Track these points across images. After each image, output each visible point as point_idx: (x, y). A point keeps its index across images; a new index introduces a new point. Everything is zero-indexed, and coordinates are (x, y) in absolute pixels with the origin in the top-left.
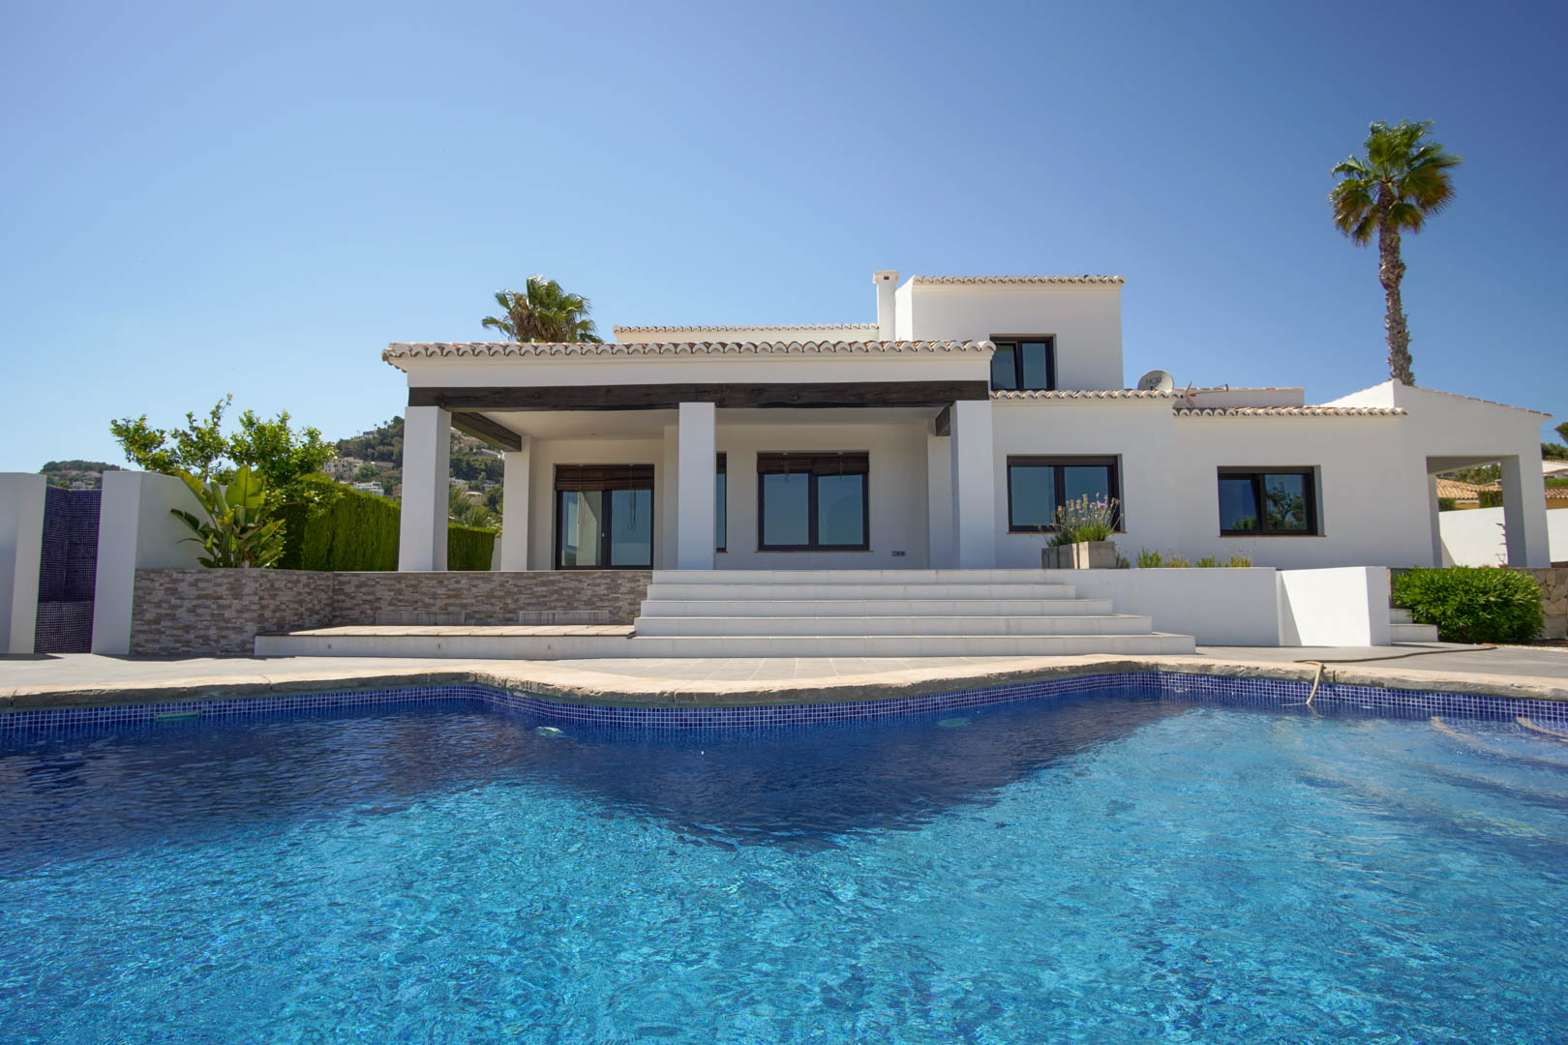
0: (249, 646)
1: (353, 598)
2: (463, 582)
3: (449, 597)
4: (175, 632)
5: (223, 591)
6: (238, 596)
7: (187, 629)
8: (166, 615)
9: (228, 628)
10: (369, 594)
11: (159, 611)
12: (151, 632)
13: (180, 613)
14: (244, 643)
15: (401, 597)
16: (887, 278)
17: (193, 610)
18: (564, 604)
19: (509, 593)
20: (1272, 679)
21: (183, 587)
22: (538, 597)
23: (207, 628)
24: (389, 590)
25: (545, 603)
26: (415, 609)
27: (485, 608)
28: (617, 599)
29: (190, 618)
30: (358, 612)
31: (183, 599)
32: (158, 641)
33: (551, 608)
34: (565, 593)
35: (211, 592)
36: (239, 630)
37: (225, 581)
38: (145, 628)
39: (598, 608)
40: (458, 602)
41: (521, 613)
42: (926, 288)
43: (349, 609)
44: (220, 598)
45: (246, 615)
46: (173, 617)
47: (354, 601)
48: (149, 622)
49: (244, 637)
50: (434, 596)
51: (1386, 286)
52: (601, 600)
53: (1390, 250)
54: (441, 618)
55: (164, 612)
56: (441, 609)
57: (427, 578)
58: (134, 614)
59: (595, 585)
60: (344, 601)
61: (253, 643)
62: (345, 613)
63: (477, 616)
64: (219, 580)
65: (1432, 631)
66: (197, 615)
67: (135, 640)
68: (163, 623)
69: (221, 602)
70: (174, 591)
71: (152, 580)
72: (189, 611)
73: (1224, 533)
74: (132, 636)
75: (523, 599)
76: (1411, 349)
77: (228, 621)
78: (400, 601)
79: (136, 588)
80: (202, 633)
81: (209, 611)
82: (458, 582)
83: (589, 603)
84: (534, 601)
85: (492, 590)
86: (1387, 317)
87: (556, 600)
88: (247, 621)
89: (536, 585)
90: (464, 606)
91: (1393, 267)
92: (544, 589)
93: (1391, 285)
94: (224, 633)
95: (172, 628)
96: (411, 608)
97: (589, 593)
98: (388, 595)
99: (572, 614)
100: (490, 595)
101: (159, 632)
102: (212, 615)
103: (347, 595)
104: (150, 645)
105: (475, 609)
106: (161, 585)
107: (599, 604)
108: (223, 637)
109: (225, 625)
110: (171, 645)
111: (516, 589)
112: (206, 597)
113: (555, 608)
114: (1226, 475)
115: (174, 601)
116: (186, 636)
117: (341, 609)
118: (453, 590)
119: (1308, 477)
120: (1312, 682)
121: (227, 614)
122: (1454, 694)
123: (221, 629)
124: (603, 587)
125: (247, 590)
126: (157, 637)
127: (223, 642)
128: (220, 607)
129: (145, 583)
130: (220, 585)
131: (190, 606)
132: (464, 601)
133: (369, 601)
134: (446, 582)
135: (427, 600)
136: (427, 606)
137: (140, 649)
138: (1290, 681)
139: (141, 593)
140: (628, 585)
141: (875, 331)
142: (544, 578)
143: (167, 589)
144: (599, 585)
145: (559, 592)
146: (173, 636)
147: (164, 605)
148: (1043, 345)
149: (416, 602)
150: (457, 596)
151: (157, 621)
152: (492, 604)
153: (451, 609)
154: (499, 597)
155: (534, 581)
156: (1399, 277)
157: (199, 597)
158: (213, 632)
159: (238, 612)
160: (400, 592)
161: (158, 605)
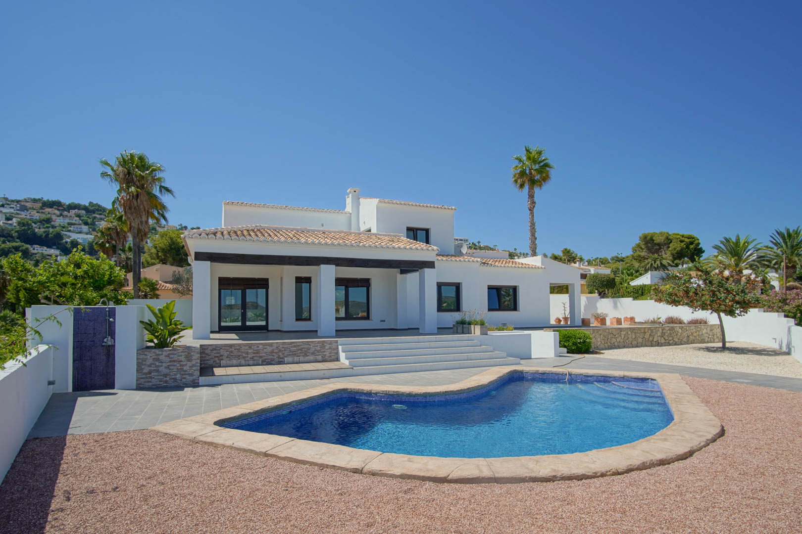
0: (196, 381)
1: (209, 355)
2: (260, 347)
3: (254, 353)
4: (159, 377)
5: (182, 358)
6: (189, 360)
7: (165, 376)
8: (154, 370)
9: (185, 374)
10: (218, 353)
11: (150, 368)
12: (147, 378)
13: (161, 369)
14: (194, 380)
15: (232, 354)
16: (355, 191)
17: (168, 367)
18: (304, 354)
19: (280, 351)
20: (555, 374)
21: (162, 357)
22: (292, 352)
23: (175, 375)
24: (227, 351)
25: (295, 354)
26: (239, 359)
27: (270, 357)
28: (324, 352)
29: (167, 371)
30: (212, 361)
31: (162, 362)
32: (151, 382)
33: (298, 356)
34: (303, 350)
35: (176, 359)
36: (192, 375)
37: (183, 354)
38: (144, 376)
39: (317, 355)
40: (258, 355)
41: (286, 359)
42: (383, 205)
43: (208, 360)
44: (181, 361)
45: (194, 368)
46: (158, 371)
47: (210, 357)
48: (146, 374)
49: (194, 377)
50: (247, 353)
51: (530, 210)
52: (318, 352)
53: (531, 196)
54: (251, 362)
55: (153, 369)
56: (251, 358)
57: (244, 346)
58: (137, 370)
59: (315, 346)
60: (205, 357)
61: (199, 380)
62: (206, 362)
63: (267, 361)
64: (180, 354)
65: (565, 350)
66: (170, 369)
67: (139, 382)
68: (152, 374)
69: (182, 363)
70: (158, 360)
71: (146, 355)
72: (166, 368)
73: (490, 310)
74: (137, 381)
75: (286, 353)
76: (536, 235)
77: (186, 371)
78: (232, 356)
79: (137, 359)
80: (173, 377)
81: (175, 367)
82: (258, 347)
83: (313, 353)
84: (291, 353)
85: (273, 350)
86: (529, 222)
87: (300, 353)
88: (194, 370)
89: (292, 347)
90: (261, 357)
91: (532, 203)
92: (295, 348)
93: (531, 210)
94: (184, 376)
95: (157, 376)
96: (237, 359)
97: (313, 349)
98: (226, 354)
99: (307, 358)
100: (272, 352)
101: (151, 378)
102: (177, 369)
103: (207, 354)
104: (147, 384)
105: (266, 358)
106: (151, 357)
107: (317, 354)
108: (184, 378)
109: (183, 373)
110: (158, 383)
111: (283, 349)
112: (174, 361)
113: (299, 356)
114: (490, 288)
115: (157, 364)
116: (165, 379)
117: (204, 361)
118: (256, 350)
119: (515, 289)
120: (566, 375)
121: (185, 368)
122: (599, 376)
123: (183, 375)
124: (319, 347)
125: (194, 358)
126: (150, 380)
127: (184, 380)
128: (181, 365)
129: (141, 357)
130: (181, 356)
131: (166, 365)
132: (261, 355)
133: (217, 357)
134: (252, 347)
135: (244, 355)
136: (244, 358)
137: (141, 386)
138: (560, 374)
139: (140, 361)
140: (329, 346)
141: (349, 215)
142: (295, 344)
143: (154, 359)
144: (317, 346)
145: (301, 349)
146: (158, 379)
147: (153, 366)
148: (425, 232)
149: (239, 356)
150: (257, 353)
151: (150, 373)
152: (273, 356)
153: (255, 358)
154: (276, 353)
155: (291, 346)
156: (534, 207)
157: (170, 362)
158: (178, 376)
159: (190, 367)
160: (232, 352)
161: (150, 366)
